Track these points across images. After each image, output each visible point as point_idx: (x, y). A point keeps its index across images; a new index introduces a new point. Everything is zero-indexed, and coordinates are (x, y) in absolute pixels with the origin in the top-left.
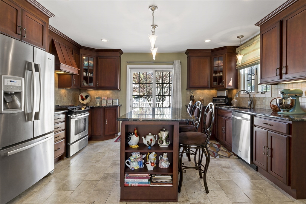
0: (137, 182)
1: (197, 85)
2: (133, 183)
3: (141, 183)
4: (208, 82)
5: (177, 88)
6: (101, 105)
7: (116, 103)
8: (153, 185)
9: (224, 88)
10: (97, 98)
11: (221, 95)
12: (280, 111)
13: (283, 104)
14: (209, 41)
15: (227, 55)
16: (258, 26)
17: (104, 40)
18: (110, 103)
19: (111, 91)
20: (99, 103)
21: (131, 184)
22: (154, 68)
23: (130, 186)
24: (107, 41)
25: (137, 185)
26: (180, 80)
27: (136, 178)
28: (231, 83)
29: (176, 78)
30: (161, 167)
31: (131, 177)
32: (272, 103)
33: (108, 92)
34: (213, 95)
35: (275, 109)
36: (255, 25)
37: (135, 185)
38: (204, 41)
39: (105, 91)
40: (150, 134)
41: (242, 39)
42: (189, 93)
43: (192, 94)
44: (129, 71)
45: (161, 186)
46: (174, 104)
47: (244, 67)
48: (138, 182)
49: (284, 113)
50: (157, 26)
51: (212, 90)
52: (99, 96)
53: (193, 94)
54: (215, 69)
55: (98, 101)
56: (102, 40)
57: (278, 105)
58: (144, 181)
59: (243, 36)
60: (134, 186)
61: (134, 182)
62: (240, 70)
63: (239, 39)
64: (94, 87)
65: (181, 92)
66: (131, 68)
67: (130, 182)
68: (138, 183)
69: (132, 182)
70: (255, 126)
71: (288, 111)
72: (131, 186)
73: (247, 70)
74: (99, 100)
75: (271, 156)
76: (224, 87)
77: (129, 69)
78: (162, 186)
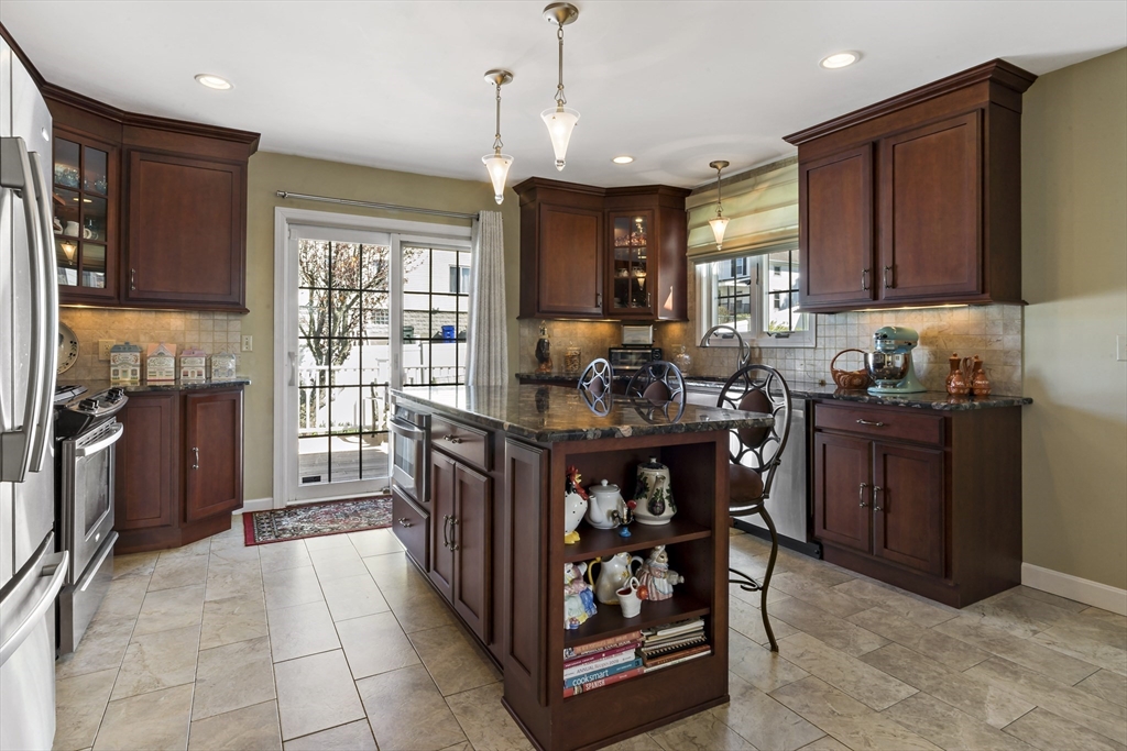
0: (598, 672)
1: (562, 304)
2: (586, 680)
3: (613, 670)
4: (597, 295)
5: (492, 312)
6: (143, 380)
7: (228, 370)
8: (654, 665)
9: (647, 317)
10: (117, 349)
11: (636, 339)
12: (875, 385)
13: (885, 367)
14: (630, 160)
15: (657, 215)
16: (793, 142)
17: (213, 82)
18: (195, 373)
19: (193, 317)
20: (134, 372)
21: (582, 685)
22: (399, 232)
23: (579, 694)
24: (228, 86)
25: (602, 683)
26: (504, 285)
27: (597, 656)
28: (669, 304)
29: (490, 276)
30: (655, 596)
31: (581, 659)
32: (837, 366)
33: (175, 321)
34: (603, 341)
35: (851, 380)
36: (785, 138)
37: (596, 685)
38: (612, 161)
39: (160, 315)
40: (605, 483)
41: (723, 170)
42: (528, 334)
43: (544, 337)
44: (287, 233)
45: (677, 661)
46: (481, 370)
47: (710, 255)
48: (604, 670)
49: (885, 390)
50: (510, 74)
51: (598, 324)
52: (126, 338)
53: (546, 337)
54: (620, 255)
55: (125, 363)
56: (202, 80)
57: (872, 368)
58: (621, 662)
59: (726, 164)
60: (592, 690)
61: (588, 674)
62: (698, 266)
63: (716, 170)
64: (111, 292)
65: (505, 328)
66: (291, 222)
67: (576, 678)
68: (602, 675)
69: (583, 676)
70: (820, 430)
71: (894, 386)
72: (584, 694)
73: (718, 268)
74: (132, 358)
75: (886, 510)
76: (651, 314)
77: (287, 225)
78: (681, 660)
